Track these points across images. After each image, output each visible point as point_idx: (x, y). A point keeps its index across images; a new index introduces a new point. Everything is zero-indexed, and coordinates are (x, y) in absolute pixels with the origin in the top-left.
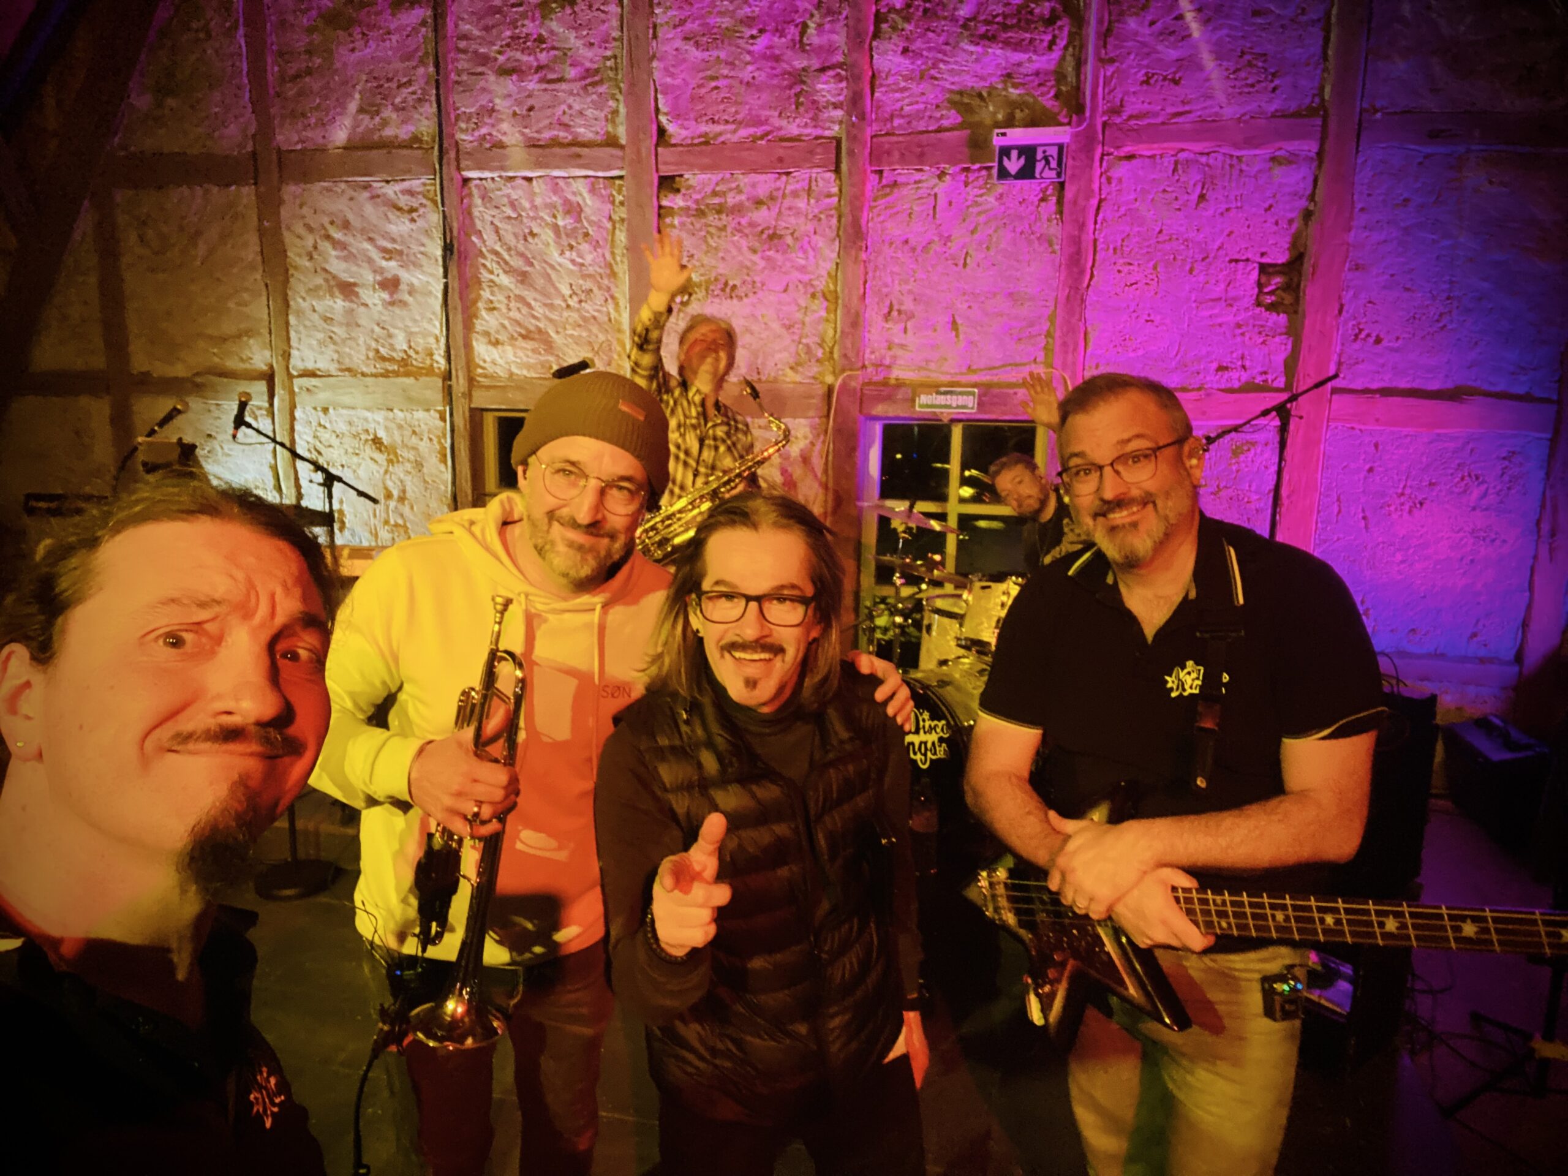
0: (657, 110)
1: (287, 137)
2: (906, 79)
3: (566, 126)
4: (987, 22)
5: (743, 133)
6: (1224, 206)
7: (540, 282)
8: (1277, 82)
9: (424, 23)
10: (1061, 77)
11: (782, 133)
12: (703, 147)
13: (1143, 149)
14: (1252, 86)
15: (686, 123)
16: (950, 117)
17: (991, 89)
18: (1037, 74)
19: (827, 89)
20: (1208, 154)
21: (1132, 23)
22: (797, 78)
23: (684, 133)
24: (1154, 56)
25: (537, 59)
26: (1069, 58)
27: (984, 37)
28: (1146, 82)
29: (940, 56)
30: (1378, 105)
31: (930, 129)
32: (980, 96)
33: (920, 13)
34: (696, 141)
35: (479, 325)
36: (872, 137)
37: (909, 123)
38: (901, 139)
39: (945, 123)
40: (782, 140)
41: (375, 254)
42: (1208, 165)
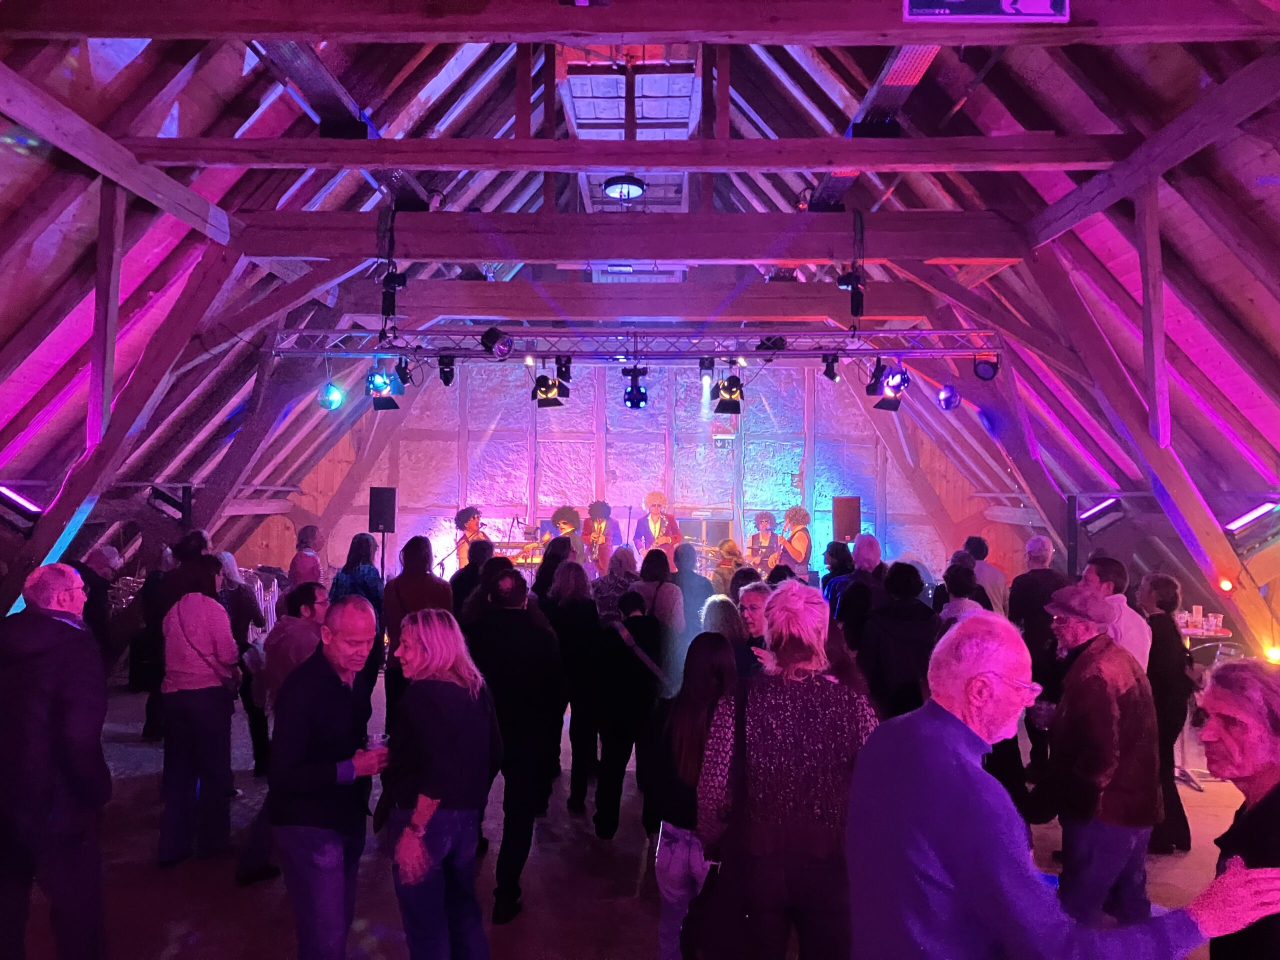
0: (606, 423)
1: (472, 426)
2: (685, 418)
3: (575, 427)
5: (635, 431)
6: (780, 458)
7: (563, 475)
8: (791, 425)
10: (731, 420)
11: (647, 431)
12: (622, 435)
13: (756, 441)
14: (785, 425)
15: (616, 427)
17: (711, 422)
18: (724, 419)
19: (661, 419)
20: (774, 443)
21: (750, 407)
23: (615, 430)
24: (757, 416)
28: (756, 423)
29: (696, 412)
30: (819, 433)
31: (693, 432)
32: (708, 424)
33: (689, 400)
34: (619, 433)
35: (540, 489)
36: (675, 434)
37: (687, 430)
38: (685, 435)
39: (698, 431)
41: (502, 465)
42: (775, 446)
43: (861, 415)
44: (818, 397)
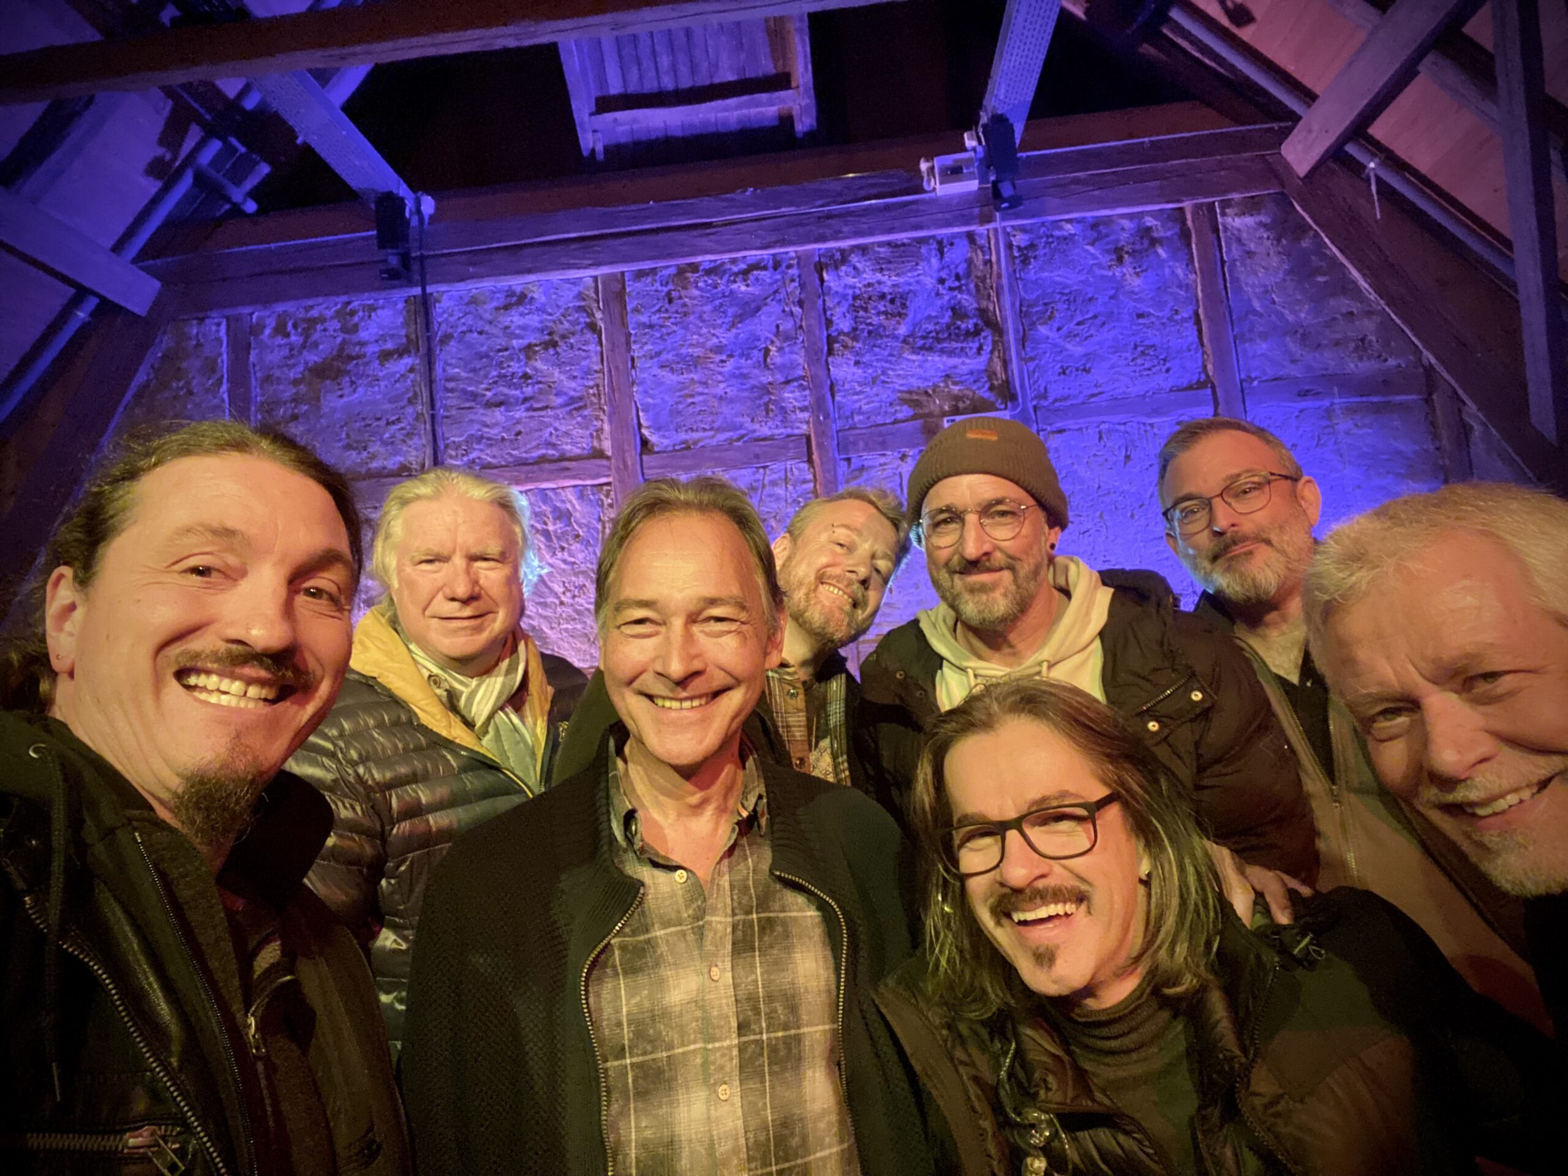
0: (640, 425)
2: (860, 384)
3: (554, 446)
4: (923, 338)
5: (721, 437)
6: (1147, 464)
8: (1168, 365)
9: (412, 370)
10: (991, 374)
11: (757, 434)
12: (685, 452)
13: (1070, 424)
14: (1149, 369)
15: (666, 434)
16: (904, 412)
17: (935, 387)
18: (971, 373)
19: (791, 397)
20: (1125, 424)
21: (1043, 330)
22: (765, 389)
23: (666, 442)
24: (1065, 353)
25: (523, 393)
26: (996, 360)
27: (922, 348)
28: (1064, 373)
29: (887, 365)
30: (1253, 375)
31: (888, 421)
32: (926, 393)
33: (866, 334)
34: (677, 447)
36: (837, 432)
37: (868, 418)
38: (864, 431)
39: (900, 416)
40: (757, 440)
42: (1126, 432)
43: (1370, 313)
44: (1235, 280)
